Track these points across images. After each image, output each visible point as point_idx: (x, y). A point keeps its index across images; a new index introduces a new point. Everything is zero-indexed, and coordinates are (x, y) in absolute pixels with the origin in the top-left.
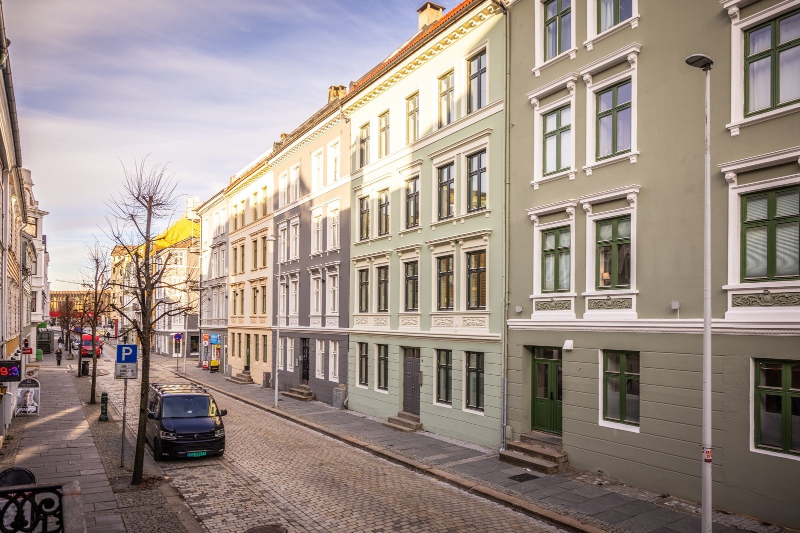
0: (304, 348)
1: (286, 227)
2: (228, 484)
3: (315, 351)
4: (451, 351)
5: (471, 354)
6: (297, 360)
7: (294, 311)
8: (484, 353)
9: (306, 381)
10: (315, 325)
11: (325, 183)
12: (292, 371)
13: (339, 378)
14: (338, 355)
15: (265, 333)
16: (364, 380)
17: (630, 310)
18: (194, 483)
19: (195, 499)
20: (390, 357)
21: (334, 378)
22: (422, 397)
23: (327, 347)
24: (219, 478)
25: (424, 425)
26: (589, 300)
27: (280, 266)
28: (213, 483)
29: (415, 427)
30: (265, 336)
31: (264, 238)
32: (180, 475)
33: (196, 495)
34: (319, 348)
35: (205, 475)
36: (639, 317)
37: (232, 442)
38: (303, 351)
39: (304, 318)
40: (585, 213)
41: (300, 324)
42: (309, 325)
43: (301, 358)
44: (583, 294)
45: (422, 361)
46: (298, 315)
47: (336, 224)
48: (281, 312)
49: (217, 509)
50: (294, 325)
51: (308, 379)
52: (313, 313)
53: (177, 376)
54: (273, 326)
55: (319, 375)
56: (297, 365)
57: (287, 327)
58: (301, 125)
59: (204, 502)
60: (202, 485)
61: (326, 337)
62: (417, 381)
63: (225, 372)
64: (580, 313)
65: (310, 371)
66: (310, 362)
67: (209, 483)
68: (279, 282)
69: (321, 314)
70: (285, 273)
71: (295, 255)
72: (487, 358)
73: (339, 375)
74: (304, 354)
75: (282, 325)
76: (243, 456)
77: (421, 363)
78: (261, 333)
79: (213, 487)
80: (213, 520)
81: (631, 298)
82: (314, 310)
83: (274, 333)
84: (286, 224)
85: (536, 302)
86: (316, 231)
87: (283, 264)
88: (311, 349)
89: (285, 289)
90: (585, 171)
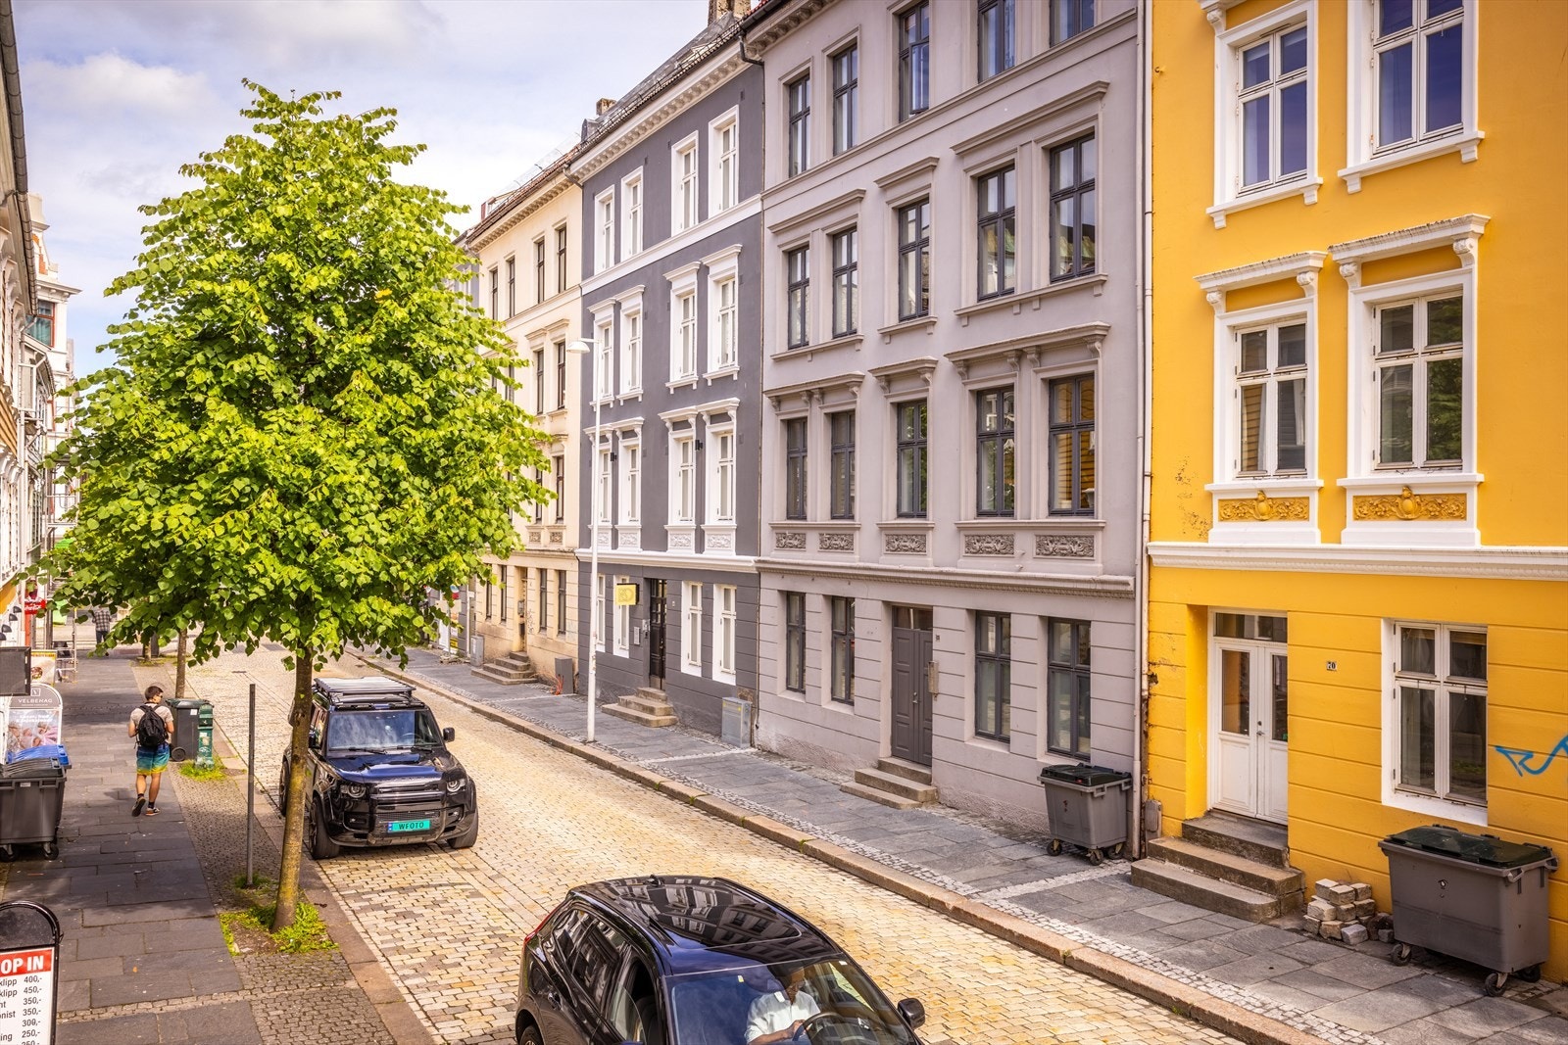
0: (653, 602)
1: (612, 319)
2: (490, 933)
3: (679, 611)
4: (1008, 615)
5: (1057, 624)
6: (637, 629)
7: (630, 516)
8: (1090, 622)
9: (658, 680)
10: (680, 552)
11: (703, 215)
12: (626, 655)
13: (737, 675)
14: (733, 619)
15: (561, 565)
16: (797, 682)
17: (1464, 522)
18: (413, 928)
19: (417, 971)
20: (860, 628)
21: (723, 674)
22: (939, 725)
23: (708, 599)
24: (469, 918)
25: (945, 791)
26: (1356, 497)
27: (598, 410)
28: (457, 931)
29: (921, 797)
30: (561, 574)
31: (561, 345)
32: (380, 907)
33: (418, 959)
34: (688, 604)
35: (438, 910)
36: (1484, 542)
37: (494, 828)
38: (651, 608)
39: (655, 532)
40: (1345, 286)
41: (644, 546)
42: (665, 549)
43: (645, 626)
44: (1341, 482)
45: (938, 638)
46: (638, 524)
47: (730, 312)
48: (599, 519)
49: (468, 996)
50: (632, 550)
51: (662, 676)
52: (674, 519)
53: (360, 662)
54: (582, 550)
55: (689, 667)
56: (637, 642)
57: (614, 552)
58: (645, 81)
59: (437, 978)
60: (431, 935)
61: (708, 578)
62: (926, 686)
63: (469, 655)
64: (1332, 528)
65: (668, 658)
66: (667, 636)
67: (448, 931)
68: (597, 447)
69: (693, 524)
70: (610, 426)
71: (631, 385)
72: (1097, 636)
73: (736, 669)
74: (652, 615)
75: (600, 549)
76: (521, 862)
77: (936, 645)
78: (552, 565)
79: (456, 940)
80: (461, 1023)
81: (1465, 495)
82: (678, 514)
83: (584, 567)
84: (611, 311)
85: (1220, 500)
86: (681, 327)
87: (605, 407)
88: (671, 603)
89: (610, 463)
90: (1345, 182)
